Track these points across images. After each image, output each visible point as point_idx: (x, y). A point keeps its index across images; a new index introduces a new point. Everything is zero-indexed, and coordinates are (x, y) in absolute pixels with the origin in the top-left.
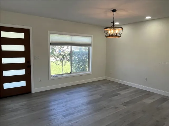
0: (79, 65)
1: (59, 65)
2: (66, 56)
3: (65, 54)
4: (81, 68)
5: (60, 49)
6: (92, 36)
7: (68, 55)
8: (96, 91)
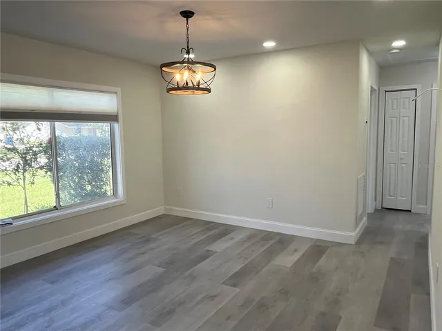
0: (80, 178)
1: (9, 184)
2: (35, 154)
3: (31, 148)
4: (89, 188)
5: (11, 133)
6: (119, 90)
7: (40, 152)
8: (143, 254)
